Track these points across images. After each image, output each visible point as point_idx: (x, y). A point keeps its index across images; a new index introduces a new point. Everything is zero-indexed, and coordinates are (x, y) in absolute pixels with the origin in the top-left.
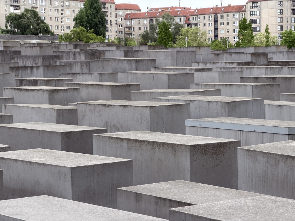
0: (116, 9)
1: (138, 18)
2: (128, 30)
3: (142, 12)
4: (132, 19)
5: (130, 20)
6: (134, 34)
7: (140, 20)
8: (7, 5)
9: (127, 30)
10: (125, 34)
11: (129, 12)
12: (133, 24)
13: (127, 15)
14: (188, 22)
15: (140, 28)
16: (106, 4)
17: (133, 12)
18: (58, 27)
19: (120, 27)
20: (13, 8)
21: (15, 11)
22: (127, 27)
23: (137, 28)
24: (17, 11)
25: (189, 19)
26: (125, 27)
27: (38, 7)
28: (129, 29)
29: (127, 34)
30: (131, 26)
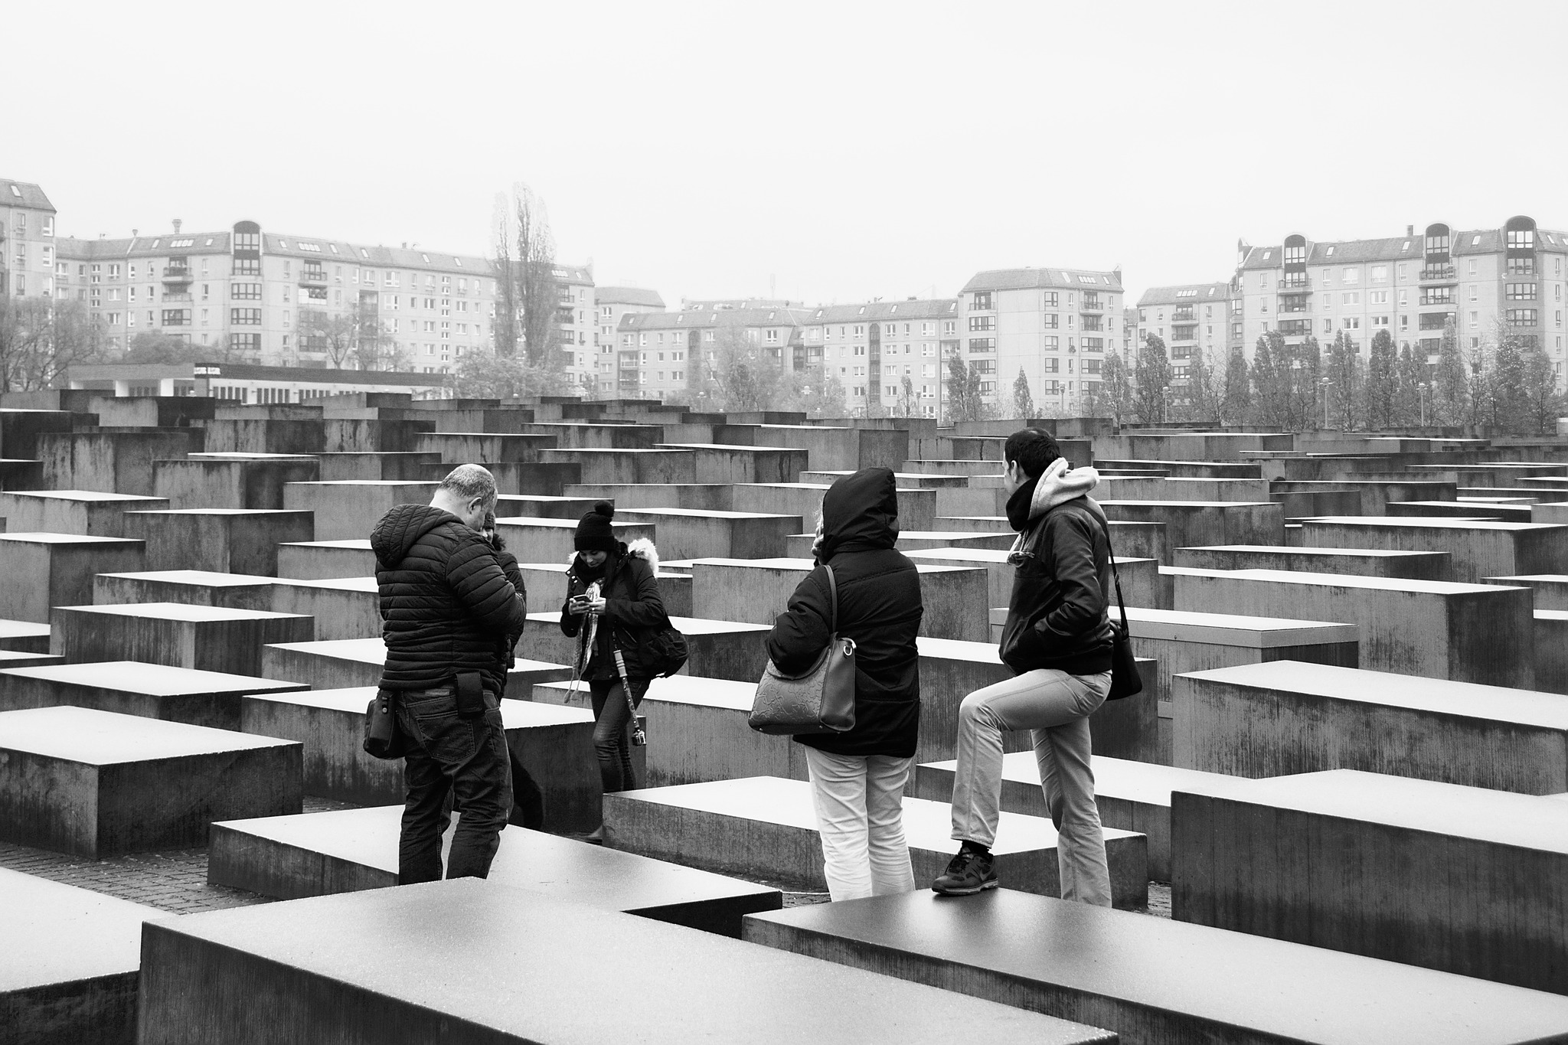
0: (597, 302)
1: (656, 329)
2: (628, 360)
3: (667, 310)
4: (639, 330)
5: (635, 334)
6: (644, 373)
7: (661, 335)
8: (291, 285)
9: (625, 360)
10: (619, 370)
11: (631, 310)
12: (641, 344)
13: (626, 317)
14: (795, 342)
15: (661, 356)
16: (568, 288)
17: (643, 310)
18: (432, 347)
19: (604, 351)
20: (306, 292)
21: (312, 301)
22: (624, 353)
23: (652, 356)
24: (318, 301)
25: (799, 334)
26: (620, 353)
27: (376, 293)
28: (631, 358)
29: (624, 372)
30: (636, 349)
